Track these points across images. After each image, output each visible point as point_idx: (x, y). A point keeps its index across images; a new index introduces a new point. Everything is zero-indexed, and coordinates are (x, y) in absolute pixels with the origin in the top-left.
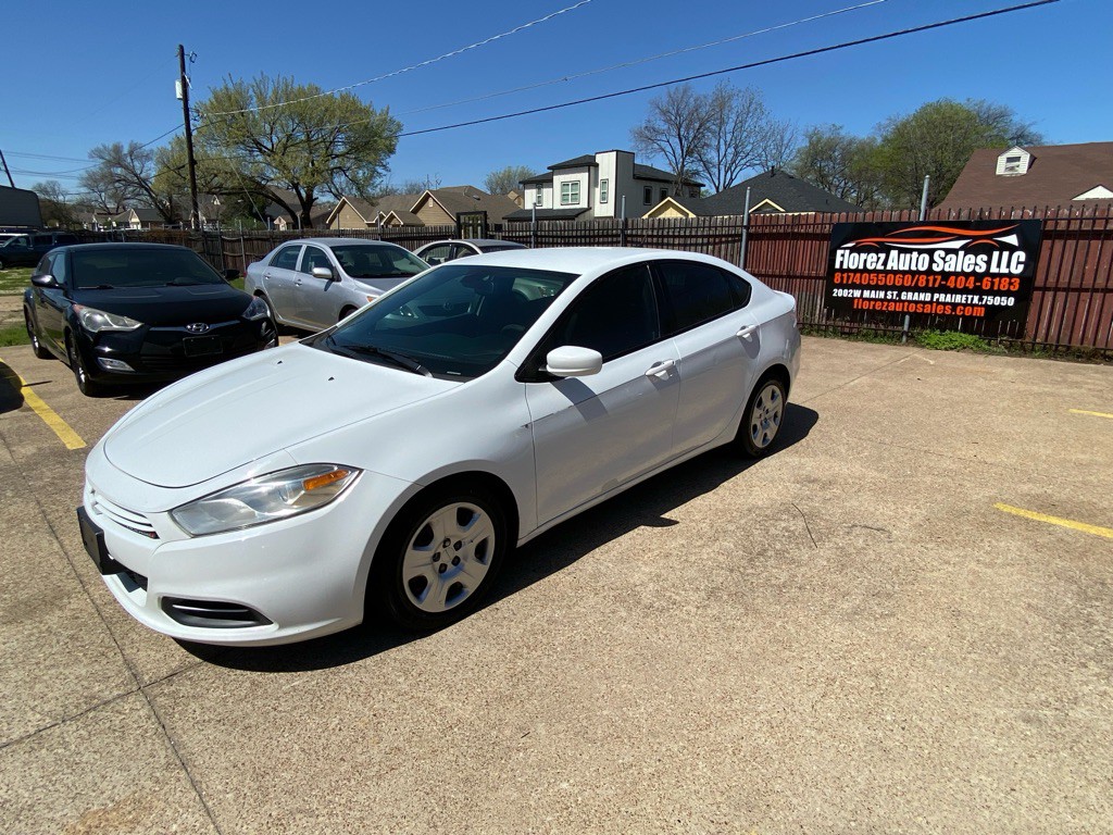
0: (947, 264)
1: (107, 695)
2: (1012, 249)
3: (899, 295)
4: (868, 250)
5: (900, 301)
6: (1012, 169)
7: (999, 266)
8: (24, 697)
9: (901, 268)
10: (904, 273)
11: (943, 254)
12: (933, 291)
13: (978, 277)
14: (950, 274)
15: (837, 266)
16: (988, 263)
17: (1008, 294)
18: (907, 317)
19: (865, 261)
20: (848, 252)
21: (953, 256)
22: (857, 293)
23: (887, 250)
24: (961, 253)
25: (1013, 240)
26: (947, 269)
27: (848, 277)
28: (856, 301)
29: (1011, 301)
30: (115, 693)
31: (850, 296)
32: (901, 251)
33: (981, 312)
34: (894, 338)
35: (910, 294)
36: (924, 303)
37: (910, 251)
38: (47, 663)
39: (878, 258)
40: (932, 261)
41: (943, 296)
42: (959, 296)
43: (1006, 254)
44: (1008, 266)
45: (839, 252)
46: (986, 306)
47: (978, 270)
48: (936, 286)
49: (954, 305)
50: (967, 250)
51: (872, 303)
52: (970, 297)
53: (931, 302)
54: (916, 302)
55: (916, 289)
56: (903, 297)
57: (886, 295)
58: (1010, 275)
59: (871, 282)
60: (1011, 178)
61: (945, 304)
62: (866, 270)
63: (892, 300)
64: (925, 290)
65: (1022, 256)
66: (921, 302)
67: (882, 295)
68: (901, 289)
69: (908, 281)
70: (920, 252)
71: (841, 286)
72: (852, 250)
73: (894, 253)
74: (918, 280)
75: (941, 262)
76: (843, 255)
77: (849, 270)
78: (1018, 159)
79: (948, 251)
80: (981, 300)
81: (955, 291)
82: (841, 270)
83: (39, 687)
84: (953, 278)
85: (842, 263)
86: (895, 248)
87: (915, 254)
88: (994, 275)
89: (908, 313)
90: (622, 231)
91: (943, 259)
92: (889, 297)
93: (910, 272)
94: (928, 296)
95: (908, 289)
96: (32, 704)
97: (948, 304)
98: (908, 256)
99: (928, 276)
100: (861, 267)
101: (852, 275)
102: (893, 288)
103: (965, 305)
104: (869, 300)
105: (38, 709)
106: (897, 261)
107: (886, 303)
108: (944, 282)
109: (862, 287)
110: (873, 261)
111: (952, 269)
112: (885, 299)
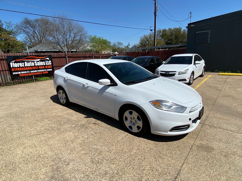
0: (38, 64)
1: (208, 126)
2: (49, 60)
3: (30, 72)
4: (19, 62)
5: (31, 73)
7: (47, 63)
8: (218, 133)
9: (29, 66)
10: (29, 67)
11: (36, 62)
12: (37, 70)
13: (45, 66)
14: (39, 66)
15: (12, 67)
16: (45, 63)
17: (50, 68)
18: (33, 76)
19: (19, 65)
20: (13, 63)
21: (38, 62)
22: (20, 73)
23: (24, 62)
24: (40, 62)
25: (48, 59)
26: (38, 65)
27: (16, 69)
28: (20, 75)
29: (51, 70)
30: (207, 126)
31: (18, 74)
32: (27, 62)
33: (47, 72)
34: (32, 81)
35: (32, 71)
36: (36, 72)
37: (29, 62)
38: (212, 135)
39: (22, 64)
40: (35, 64)
41: (39, 70)
42: (42, 70)
43: (48, 61)
44: (49, 63)
45: (11, 63)
46: (48, 71)
47: (44, 65)
48: (37, 69)
49: (42, 72)
50: (41, 61)
51: (24, 74)
52: (44, 70)
53: (37, 72)
54: (34, 73)
55: (33, 70)
56: (31, 72)
57: (27, 72)
58: (50, 65)
59: (22, 70)
61: (40, 72)
62: (20, 67)
63: (29, 73)
64: (35, 70)
65: (50, 61)
66: (35, 72)
67: (26, 72)
68: (30, 70)
69: (31, 68)
70: (32, 62)
71: (14, 72)
72: (15, 62)
73: (26, 63)
74: (33, 68)
75: (36, 64)
76: (12, 64)
77: (15, 67)
79: (37, 61)
80: (46, 70)
81: (41, 69)
82: (13, 68)
83: (216, 133)
84: (40, 67)
85: (13, 66)
86: (26, 61)
87: (31, 63)
88: (47, 65)
89: (33, 75)
91: (37, 63)
92: (28, 72)
93: (31, 66)
94: (36, 71)
95: (32, 70)
96: (218, 132)
97: (41, 72)
98: (29, 63)
99: (35, 67)
100: (19, 66)
101: (17, 69)
102: (28, 70)
103: (44, 72)
104: (23, 74)
105: (218, 130)
106: (27, 64)
107: (28, 74)
108: (38, 68)
109: (21, 71)
110: (21, 65)
111: (39, 65)
112: (27, 73)
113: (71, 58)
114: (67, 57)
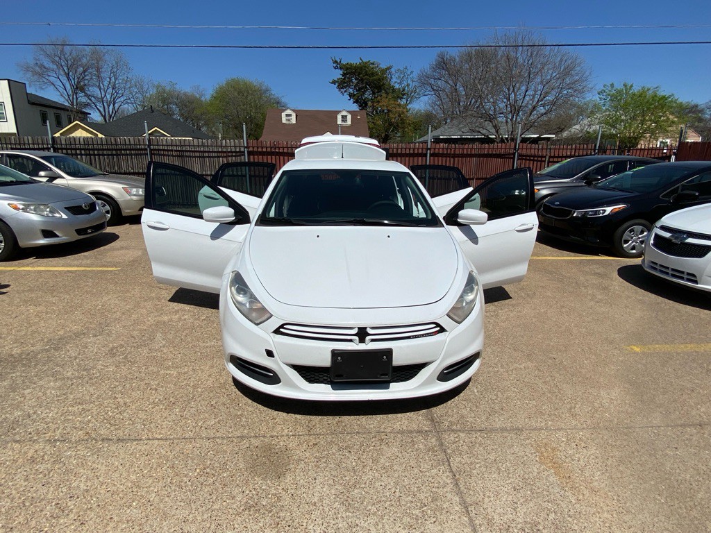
6: (289, 120)
60: (289, 125)
78: (290, 115)
90: (149, 146)
113: (441, 157)
114: (428, 155)
